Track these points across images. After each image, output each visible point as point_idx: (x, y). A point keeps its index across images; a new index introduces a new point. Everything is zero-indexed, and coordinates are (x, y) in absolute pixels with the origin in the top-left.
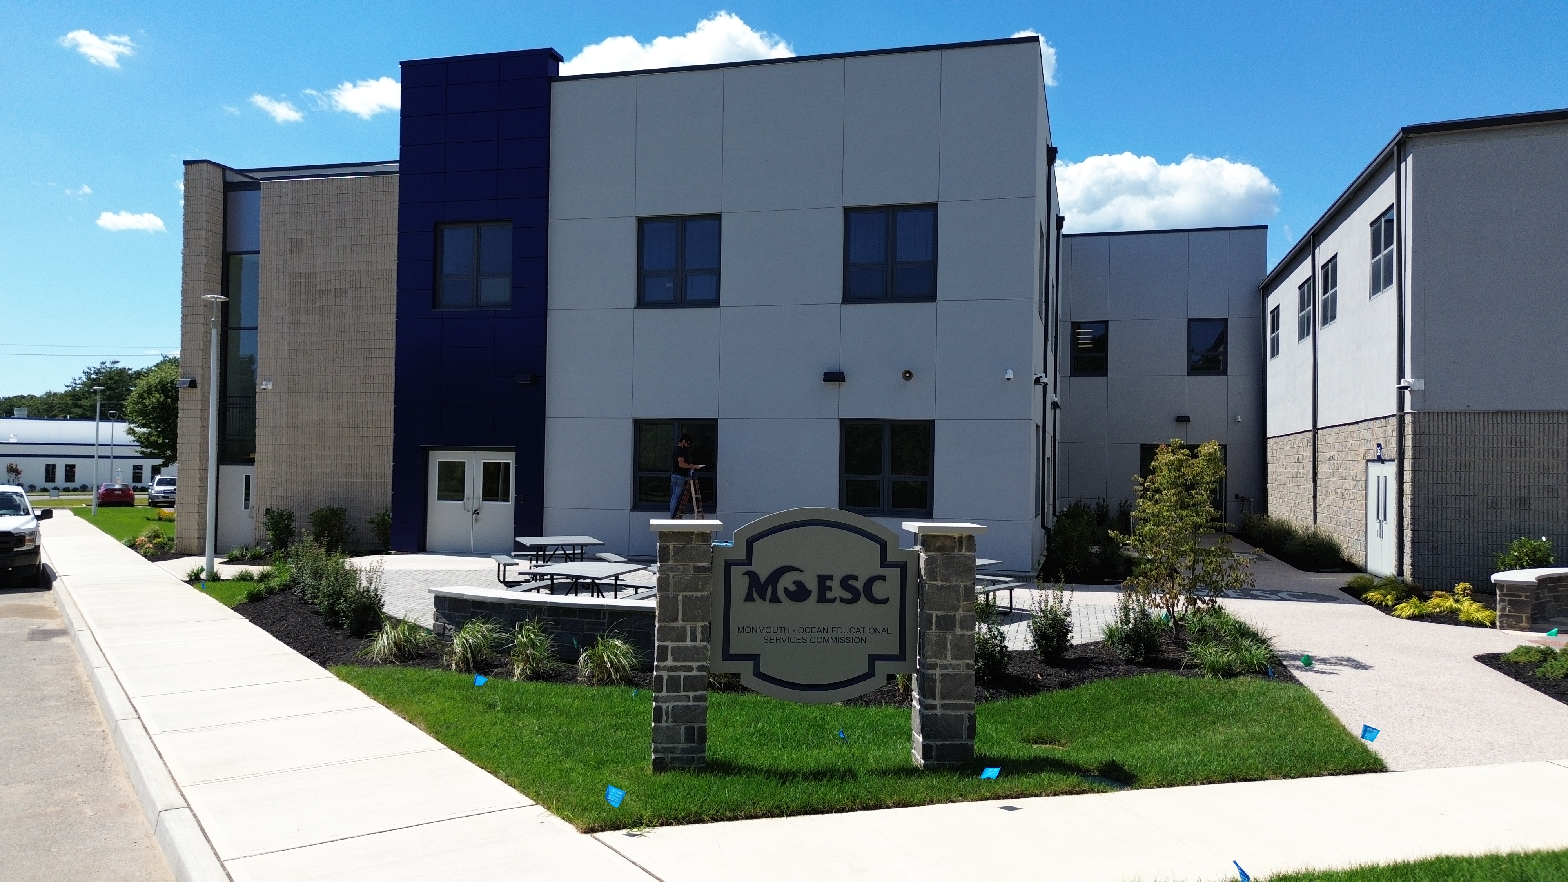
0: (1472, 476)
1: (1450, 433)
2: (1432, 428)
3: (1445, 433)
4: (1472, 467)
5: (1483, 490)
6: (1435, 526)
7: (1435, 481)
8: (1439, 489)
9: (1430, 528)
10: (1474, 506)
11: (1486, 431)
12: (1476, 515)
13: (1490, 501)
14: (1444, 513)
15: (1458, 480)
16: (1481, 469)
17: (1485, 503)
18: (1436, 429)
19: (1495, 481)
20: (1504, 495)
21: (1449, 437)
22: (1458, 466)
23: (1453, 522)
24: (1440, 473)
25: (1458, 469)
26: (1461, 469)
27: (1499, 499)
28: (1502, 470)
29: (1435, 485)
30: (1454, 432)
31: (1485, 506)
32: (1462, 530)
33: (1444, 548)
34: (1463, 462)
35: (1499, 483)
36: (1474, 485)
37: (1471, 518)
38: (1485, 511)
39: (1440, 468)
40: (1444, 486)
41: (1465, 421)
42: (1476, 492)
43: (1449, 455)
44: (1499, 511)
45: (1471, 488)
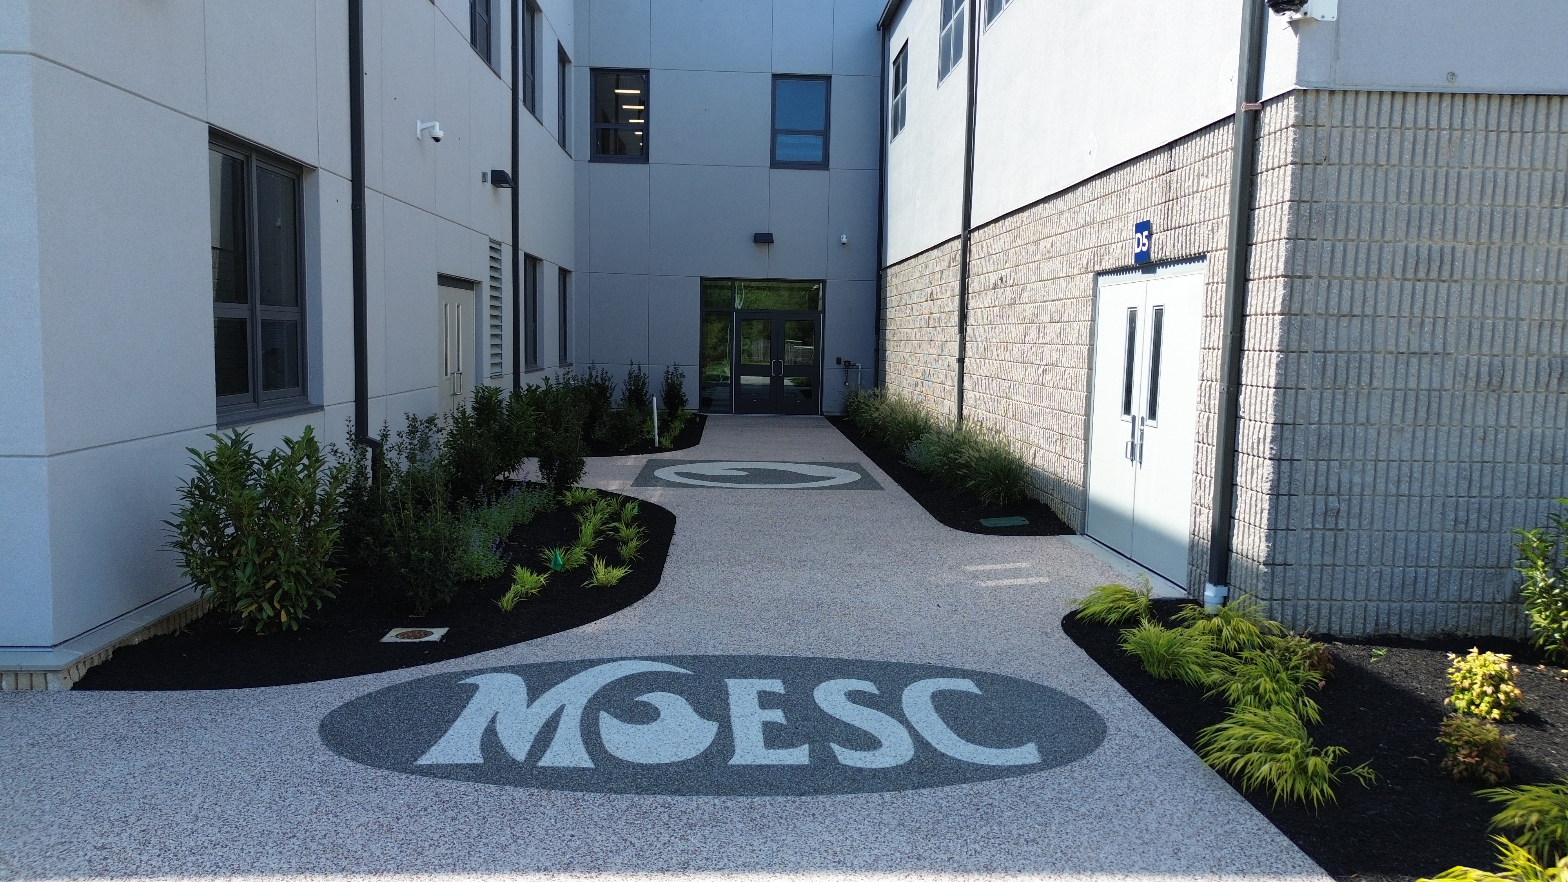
0: (1443, 292)
1: (1394, 160)
2: (1347, 144)
3: (1383, 160)
4: (1447, 268)
5: (1470, 335)
6: (1336, 447)
7: (1345, 308)
8: (1356, 333)
9: (1323, 453)
10: (1442, 384)
11: (1490, 158)
12: (1446, 411)
13: (1484, 369)
14: (1362, 407)
15: (1406, 305)
16: (1469, 273)
17: (1472, 374)
18: (1359, 146)
19: (1501, 308)
20: (1521, 351)
21: (1393, 175)
22: (1412, 261)
23: (1385, 432)
24: (1359, 285)
25: (1410, 274)
26: (1416, 273)
27: (1509, 362)
28: (1521, 276)
29: (1344, 322)
30: (1407, 157)
31: (1471, 383)
32: (1406, 455)
33: (1356, 510)
34: (1424, 253)
35: (1512, 313)
36: (1446, 319)
37: (1433, 420)
38: (1470, 399)
39: (1361, 271)
40: (1367, 323)
41: (1439, 123)
42: (1451, 340)
43: (1390, 227)
44: (1504, 400)
45: (1439, 329)
